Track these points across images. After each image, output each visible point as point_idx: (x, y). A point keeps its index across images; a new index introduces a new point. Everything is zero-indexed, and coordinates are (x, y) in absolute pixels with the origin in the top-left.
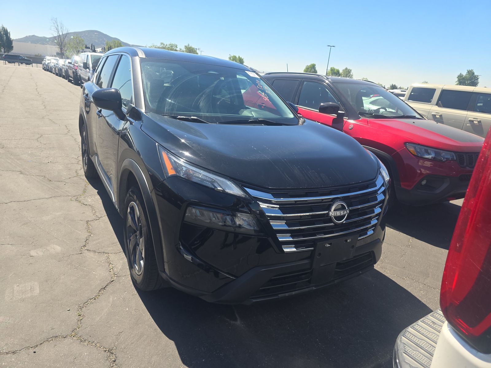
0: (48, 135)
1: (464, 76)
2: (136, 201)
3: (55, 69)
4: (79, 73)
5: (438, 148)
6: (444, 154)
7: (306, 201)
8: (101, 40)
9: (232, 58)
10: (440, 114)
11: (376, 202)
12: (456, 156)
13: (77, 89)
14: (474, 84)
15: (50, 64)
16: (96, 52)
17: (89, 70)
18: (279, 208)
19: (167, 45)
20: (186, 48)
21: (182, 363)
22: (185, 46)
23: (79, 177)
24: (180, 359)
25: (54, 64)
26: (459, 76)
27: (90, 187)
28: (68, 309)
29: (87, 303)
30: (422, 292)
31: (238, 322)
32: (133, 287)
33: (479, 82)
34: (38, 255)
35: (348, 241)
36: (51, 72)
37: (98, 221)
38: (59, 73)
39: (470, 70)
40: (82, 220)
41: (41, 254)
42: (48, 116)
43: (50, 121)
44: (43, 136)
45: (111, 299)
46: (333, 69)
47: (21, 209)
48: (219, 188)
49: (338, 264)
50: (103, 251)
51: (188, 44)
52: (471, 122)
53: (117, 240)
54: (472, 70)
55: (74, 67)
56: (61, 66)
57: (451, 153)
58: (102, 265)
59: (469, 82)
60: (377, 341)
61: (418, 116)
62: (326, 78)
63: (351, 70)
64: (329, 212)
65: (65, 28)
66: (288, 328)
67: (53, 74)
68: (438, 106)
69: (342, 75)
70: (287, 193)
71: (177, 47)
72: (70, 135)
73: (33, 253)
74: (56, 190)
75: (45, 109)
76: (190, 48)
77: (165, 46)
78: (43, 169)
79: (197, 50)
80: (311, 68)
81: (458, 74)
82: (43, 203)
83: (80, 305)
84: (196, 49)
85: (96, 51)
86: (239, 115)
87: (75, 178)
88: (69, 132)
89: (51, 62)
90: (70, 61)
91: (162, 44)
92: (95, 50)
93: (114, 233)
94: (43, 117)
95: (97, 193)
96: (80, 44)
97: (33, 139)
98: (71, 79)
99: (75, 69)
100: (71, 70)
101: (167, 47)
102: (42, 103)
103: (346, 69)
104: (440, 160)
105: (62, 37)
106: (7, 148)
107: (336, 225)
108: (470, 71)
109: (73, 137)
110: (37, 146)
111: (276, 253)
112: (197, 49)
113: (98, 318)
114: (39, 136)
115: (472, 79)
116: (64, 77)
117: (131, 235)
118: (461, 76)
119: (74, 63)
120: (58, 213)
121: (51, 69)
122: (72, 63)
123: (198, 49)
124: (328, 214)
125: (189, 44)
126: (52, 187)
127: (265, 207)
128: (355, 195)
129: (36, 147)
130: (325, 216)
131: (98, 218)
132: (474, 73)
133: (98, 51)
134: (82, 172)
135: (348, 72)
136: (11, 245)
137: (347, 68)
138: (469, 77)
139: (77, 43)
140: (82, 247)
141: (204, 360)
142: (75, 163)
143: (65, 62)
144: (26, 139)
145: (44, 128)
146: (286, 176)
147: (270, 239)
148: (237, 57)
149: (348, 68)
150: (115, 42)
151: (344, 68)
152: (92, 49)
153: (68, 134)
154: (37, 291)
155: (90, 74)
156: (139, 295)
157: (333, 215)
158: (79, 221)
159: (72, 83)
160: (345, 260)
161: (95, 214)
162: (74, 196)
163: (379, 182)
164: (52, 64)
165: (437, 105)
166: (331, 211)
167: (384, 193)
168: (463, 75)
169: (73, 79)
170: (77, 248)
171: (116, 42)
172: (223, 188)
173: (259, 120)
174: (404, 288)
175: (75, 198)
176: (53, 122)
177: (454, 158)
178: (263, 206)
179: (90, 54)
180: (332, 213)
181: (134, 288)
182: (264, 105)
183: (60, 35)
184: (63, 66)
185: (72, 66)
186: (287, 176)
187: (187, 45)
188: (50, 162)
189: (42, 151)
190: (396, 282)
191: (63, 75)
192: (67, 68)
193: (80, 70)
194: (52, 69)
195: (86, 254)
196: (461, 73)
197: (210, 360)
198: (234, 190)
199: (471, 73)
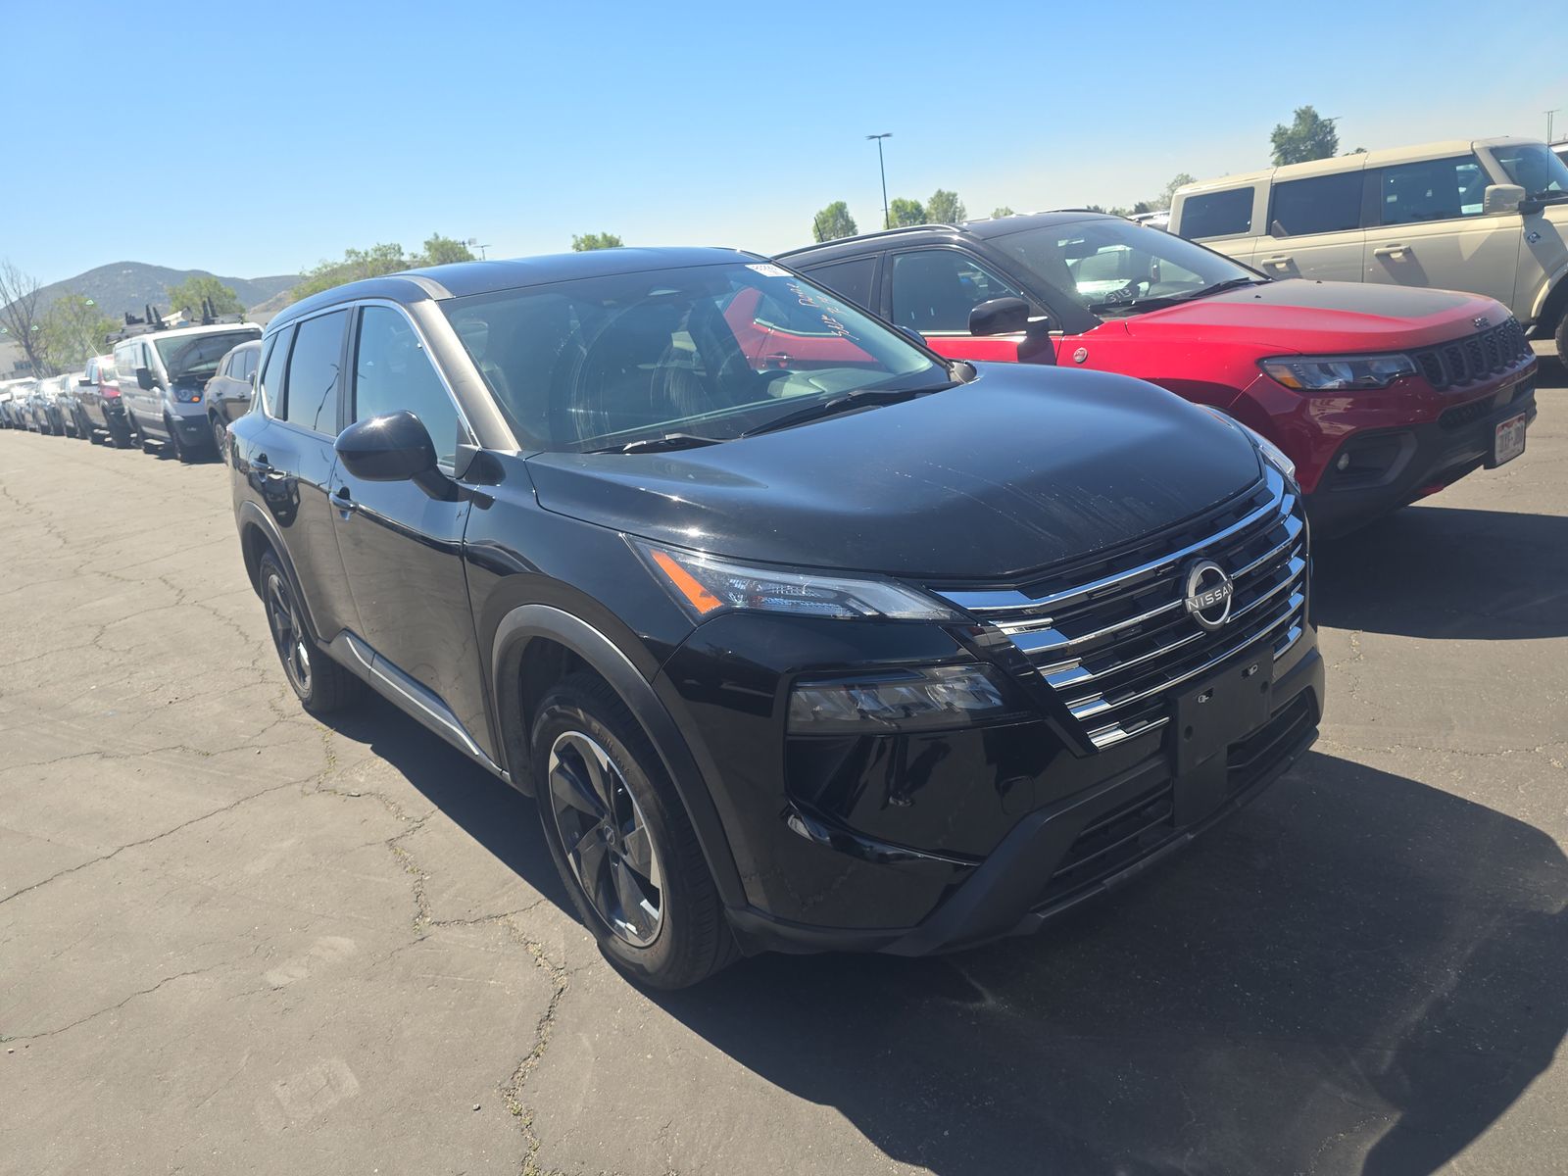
0: (122, 622)
1: (1289, 132)
2: (590, 723)
3: (34, 415)
4: (126, 407)
5: (1359, 351)
6: (1376, 364)
7: (1117, 584)
8: (148, 288)
9: (583, 245)
10: (1285, 259)
11: (1287, 542)
12: (1414, 362)
13: (134, 459)
14: (1325, 149)
15: (11, 403)
16: (166, 329)
17: (162, 388)
18: (1051, 624)
19: (366, 254)
20: (429, 250)
21: (888, 1158)
22: (426, 243)
23: (291, 719)
24: (878, 1151)
25: (23, 400)
26: (1275, 136)
27: (341, 740)
28: (476, 1106)
29: (520, 1075)
30: (1455, 774)
31: (990, 1002)
32: (632, 989)
33: (1337, 137)
34: (293, 979)
35: (1252, 671)
36: (23, 428)
37: (421, 831)
38: (54, 424)
39: (1303, 108)
40: (370, 844)
41: (301, 973)
42: (89, 562)
43: (104, 577)
44: (107, 627)
45: (586, 1042)
46: (900, 204)
47: (164, 863)
48: (868, 613)
49: (1232, 749)
50: (484, 913)
51: (436, 234)
52: (1384, 257)
53: (509, 869)
54: (1309, 108)
55: (103, 393)
56: (54, 401)
57: (1396, 356)
58: (503, 954)
59: (1309, 144)
60: (1401, 941)
61: (1254, 277)
62: (958, 231)
63: (955, 195)
64: (1184, 602)
65: (23, 280)
66: (1139, 977)
67: (32, 433)
68: (1275, 237)
69: (933, 215)
70: (1059, 578)
71: (402, 250)
72: (192, 604)
73: (275, 978)
74: (240, 777)
75: (65, 546)
76: (444, 244)
77: (363, 258)
78: (163, 726)
79: (467, 245)
80: (832, 216)
81: (1272, 129)
82: (221, 827)
83: (505, 1085)
84: (464, 243)
85: (167, 325)
86: (774, 398)
87: (281, 727)
88: (182, 594)
89: (12, 397)
90: (83, 377)
91: (350, 253)
92: (163, 323)
93: (490, 854)
94: (75, 571)
95: (372, 753)
96: (86, 319)
97: (82, 646)
98: (102, 432)
99: (107, 399)
100: (93, 404)
101: (369, 259)
102: (47, 529)
103: (940, 194)
104: (1368, 385)
105: (21, 309)
106: (16, 694)
107: (1211, 634)
108: (1304, 112)
109: (202, 606)
110: (107, 664)
111: (1077, 757)
112: (466, 241)
113: (578, 1105)
114: (96, 631)
115: (1316, 134)
116: (71, 433)
117: (577, 835)
118: (1282, 134)
119: (100, 381)
120: (286, 844)
121: (19, 420)
122: (94, 383)
123: (470, 243)
124: (1183, 606)
125: (439, 234)
126: (223, 771)
127: (1013, 631)
128: (1233, 534)
129: (104, 666)
130: (1176, 616)
131: (415, 825)
132: (1316, 117)
133: (174, 323)
134: (293, 703)
135: (947, 205)
136: (194, 973)
137: (939, 191)
138: (1306, 130)
139: (76, 315)
140: (414, 919)
141: (946, 1133)
142: (256, 683)
143: (63, 384)
144: (58, 651)
145: (98, 603)
146: (1035, 529)
147: (1052, 723)
148: (600, 237)
149: (945, 190)
150: (199, 282)
151: (933, 194)
152: (150, 322)
153: (184, 600)
154: (351, 1084)
155: (167, 401)
156: (661, 1006)
157: (1197, 607)
158: (363, 849)
159: (109, 445)
160: (1254, 730)
161: (402, 816)
162: (308, 781)
163: (1275, 485)
164: (17, 401)
165: (1269, 232)
166: (1187, 597)
167: (1296, 511)
168: (1287, 130)
169: (108, 433)
170: (402, 928)
171: (203, 283)
172: (876, 610)
173: (853, 398)
174: (1402, 775)
175: (314, 783)
176: (116, 578)
177: (1412, 370)
178: (1008, 629)
179: (150, 339)
180: (1194, 602)
181: (637, 992)
182: (785, 357)
183: (12, 304)
184: (60, 399)
185: (94, 391)
186: (1040, 529)
187: (430, 237)
188: (174, 700)
189: (131, 674)
190: (1373, 766)
191: (68, 428)
192: (79, 401)
193: (127, 398)
194: (23, 416)
195: (439, 935)
196: (1279, 126)
197: (964, 1126)
198: (907, 606)
199: (1307, 116)
